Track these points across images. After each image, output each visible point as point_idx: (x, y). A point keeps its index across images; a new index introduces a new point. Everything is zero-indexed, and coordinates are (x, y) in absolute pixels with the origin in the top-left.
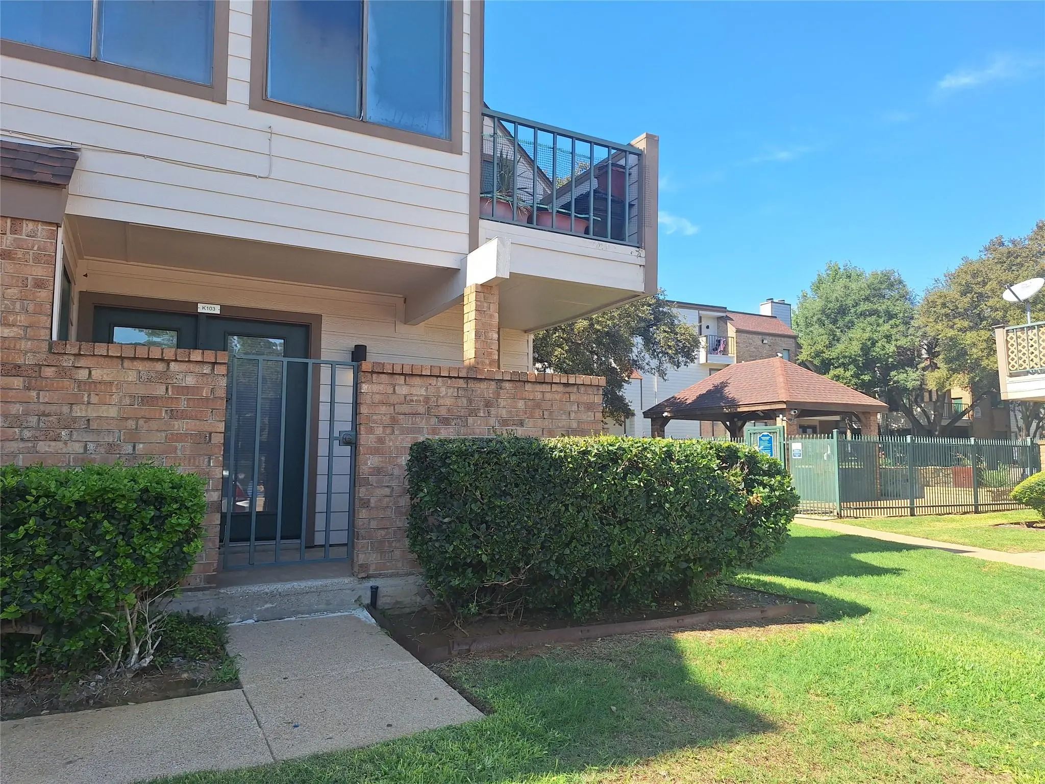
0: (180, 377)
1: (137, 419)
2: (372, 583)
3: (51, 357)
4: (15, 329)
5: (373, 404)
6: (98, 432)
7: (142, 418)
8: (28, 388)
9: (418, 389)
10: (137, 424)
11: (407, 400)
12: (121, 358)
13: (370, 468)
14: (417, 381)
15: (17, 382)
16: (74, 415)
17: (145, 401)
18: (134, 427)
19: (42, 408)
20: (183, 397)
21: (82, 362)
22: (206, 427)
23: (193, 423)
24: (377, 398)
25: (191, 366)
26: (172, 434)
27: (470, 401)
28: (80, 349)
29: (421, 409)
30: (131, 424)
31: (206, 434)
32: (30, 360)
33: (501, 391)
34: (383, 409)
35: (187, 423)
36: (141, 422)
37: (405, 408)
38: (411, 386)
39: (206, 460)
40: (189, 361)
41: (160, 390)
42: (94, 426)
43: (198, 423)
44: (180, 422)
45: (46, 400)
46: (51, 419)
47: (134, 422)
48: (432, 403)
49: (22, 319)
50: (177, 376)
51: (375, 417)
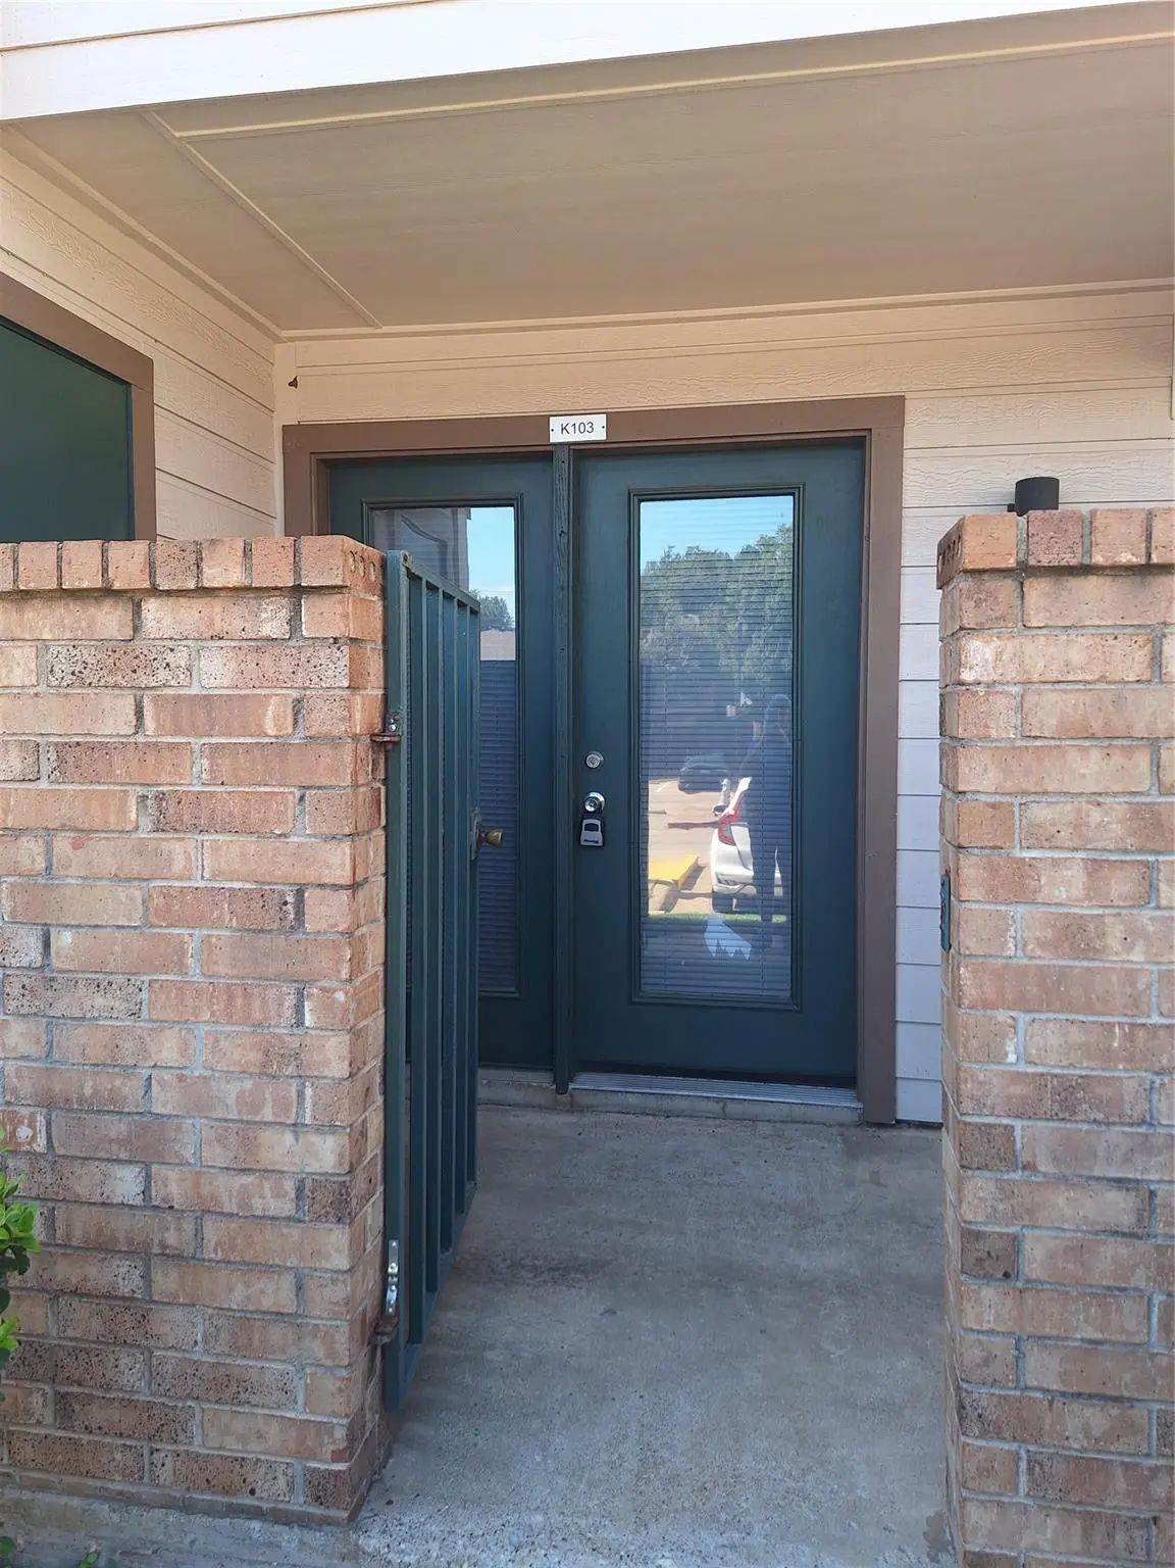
0: (180, 658)
1: (50, 833)
5: (1031, 744)
7: (63, 828)
10: (48, 854)
13: (1018, 1078)
17: (71, 761)
18: (41, 864)
20: (197, 742)
22: (282, 865)
23: (236, 849)
25: (216, 611)
26: (166, 893)
31: (282, 894)
34: (1089, 768)
35: (216, 848)
39: (290, 1001)
41: (114, 719)
43: (252, 849)
44: (192, 841)
50: (170, 657)
51: (1041, 813)
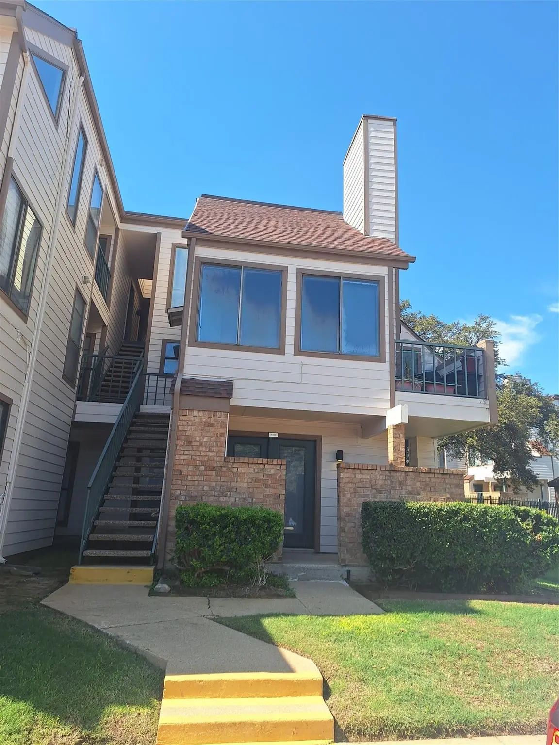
1: (253, 488)
2: (347, 568)
3: (225, 463)
4: (213, 453)
5: (346, 483)
6: (239, 493)
7: (255, 487)
8: (217, 476)
9: (366, 476)
11: (361, 481)
12: (248, 463)
13: (346, 513)
14: (365, 472)
15: (214, 473)
16: (232, 486)
17: (256, 480)
19: (221, 483)
20: (270, 479)
21: (235, 465)
23: (273, 490)
24: (347, 480)
25: (273, 466)
26: (266, 495)
27: (392, 482)
28: (234, 460)
29: (368, 486)
30: (251, 490)
31: (278, 495)
32: (218, 464)
33: (407, 477)
34: (350, 485)
35: (271, 490)
36: (255, 489)
37: (361, 485)
38: (363, 474)
39: (279, 506)
40: (272, 464)
41: (261, 476)
42: (238, 491)
43: (275, 490)
44: (269, 489)
45: (223, 480)
46: (224, 487)
47: (252, 489)
48: (373, 483)
49: (216, 449)
50: (268, 470)
51: (347, 489)
